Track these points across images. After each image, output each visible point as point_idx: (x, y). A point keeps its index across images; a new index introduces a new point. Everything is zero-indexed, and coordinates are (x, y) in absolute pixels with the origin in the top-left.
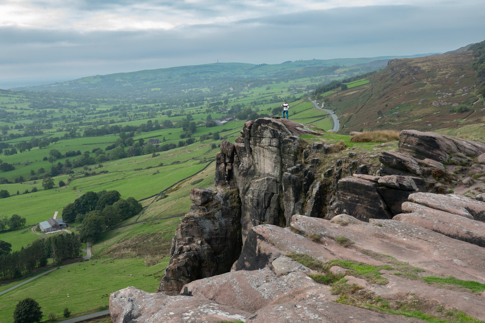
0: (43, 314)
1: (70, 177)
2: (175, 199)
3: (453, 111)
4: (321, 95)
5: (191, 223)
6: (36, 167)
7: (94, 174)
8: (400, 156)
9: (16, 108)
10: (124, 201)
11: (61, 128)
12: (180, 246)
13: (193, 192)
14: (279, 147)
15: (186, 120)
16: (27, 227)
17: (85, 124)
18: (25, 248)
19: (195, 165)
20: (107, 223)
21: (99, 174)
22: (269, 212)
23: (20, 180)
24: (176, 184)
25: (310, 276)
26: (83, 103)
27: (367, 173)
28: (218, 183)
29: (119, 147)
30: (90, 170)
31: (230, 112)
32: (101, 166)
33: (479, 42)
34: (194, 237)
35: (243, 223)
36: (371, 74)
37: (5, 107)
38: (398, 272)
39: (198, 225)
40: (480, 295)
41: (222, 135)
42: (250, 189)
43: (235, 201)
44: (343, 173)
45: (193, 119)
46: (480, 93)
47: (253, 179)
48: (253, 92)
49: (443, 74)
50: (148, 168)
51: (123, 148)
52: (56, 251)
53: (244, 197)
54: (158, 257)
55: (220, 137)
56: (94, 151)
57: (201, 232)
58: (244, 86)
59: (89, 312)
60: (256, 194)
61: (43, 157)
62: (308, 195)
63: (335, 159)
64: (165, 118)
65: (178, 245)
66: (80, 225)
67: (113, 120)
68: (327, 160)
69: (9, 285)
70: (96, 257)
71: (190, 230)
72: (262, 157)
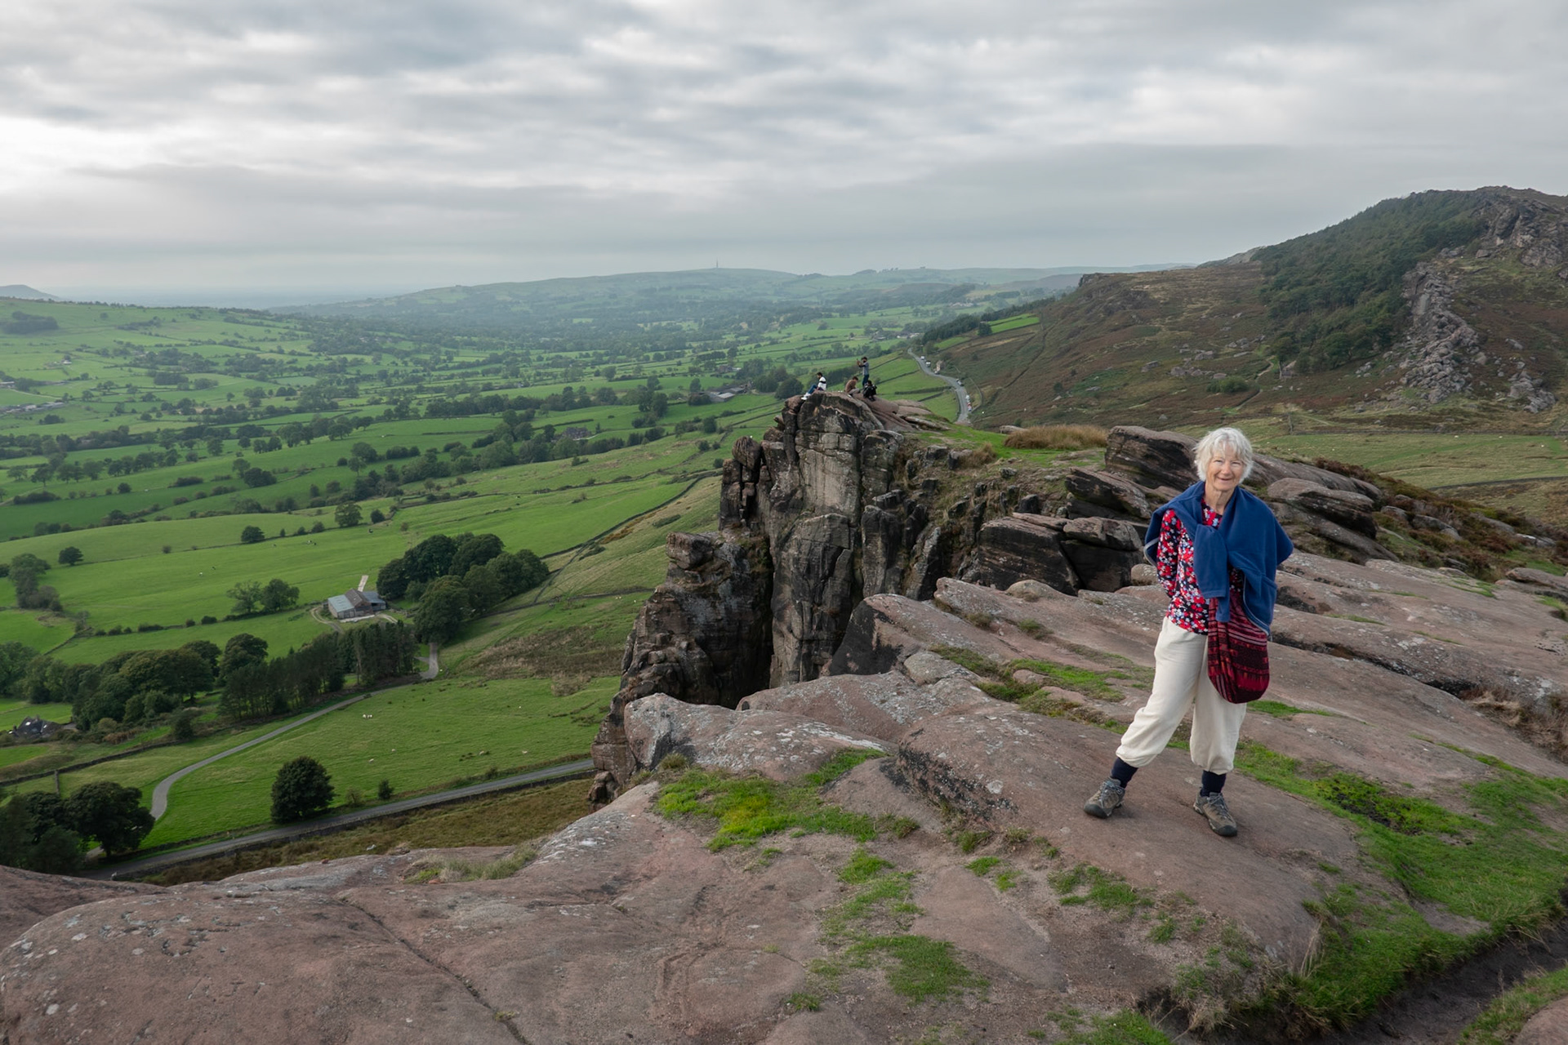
0: (335, 791)
1: (395, 503)
2: (620, 556)
3: (1214, 390)
4: (936, 345)
5: (666, 605)
6: (322, 480)
7: (447, 498)
8: (1108, 480)
9: (281, 352)
10: (510, 557)
11: (377, 397)
12: (644, 651)
13: (674, 541)
14: (856, 452)
15: (645, 389)
16: (301, 608)
17: (428, 390)
18: (296, 651)
19: (663, 486)
20: (472, 604)
21: (457, 498)
22: (832, 587)
23: (288, 506)
24: (621, 524)
25: (977, 686)
26: (424, 345)
27: (1038, 511)
28: (724, 523)
29: (502, 441)
30: (439, 488)
31: (740, 375)
32: (461, 482)
33: (1276, 242)
34: (673, 633)
35: (776, 607)
36: (1043, 303)
37: (258, 349)
38: (1139, 683)
39: (682, 610)
40: (1290, 720)
41: (722, 423)
42: (794, 537)
43: (759, 562)
44: (988, 511)
45: (660, 388)
46: (1273, 353)
47: (799, 518)
48: (789, 335)
49: (1196, 310)
50: (563, 489)
51: (510, 444)
52: (364, 659)
53: (778, 554)
54: (580, 678)
55: (718, 426)
56: (447, 449)
57: (688, 623)
58: (771, 320)
59: (433, 790)
60: (805, 549)
61: (339, 458)
62: (914, 553)
63: (973, 482)
64: (601, 382)
65: (639, 649)
66: (414, 606)
67: (490, 384)
68: (955, 483)
69: (261, 730)
70: (448, 673)
71: (665, 619)
72: (819, 473)
